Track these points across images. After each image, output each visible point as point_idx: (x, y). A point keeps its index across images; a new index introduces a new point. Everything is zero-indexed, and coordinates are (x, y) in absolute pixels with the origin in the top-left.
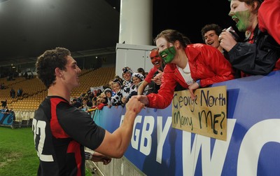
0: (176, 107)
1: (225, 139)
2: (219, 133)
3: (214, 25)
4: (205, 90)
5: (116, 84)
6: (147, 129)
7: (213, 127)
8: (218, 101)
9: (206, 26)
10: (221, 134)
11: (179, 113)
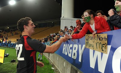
0: (87, 40)
1: (107, 53)
2: (104, 51)
3: (101, 11)
4: (99, 35)
5: (62, 33)
6: (75, 49)
7: (102, 49)
8: (104, 39)
9: (98, 11)
10: (105, 51)
11: (88, 42)
